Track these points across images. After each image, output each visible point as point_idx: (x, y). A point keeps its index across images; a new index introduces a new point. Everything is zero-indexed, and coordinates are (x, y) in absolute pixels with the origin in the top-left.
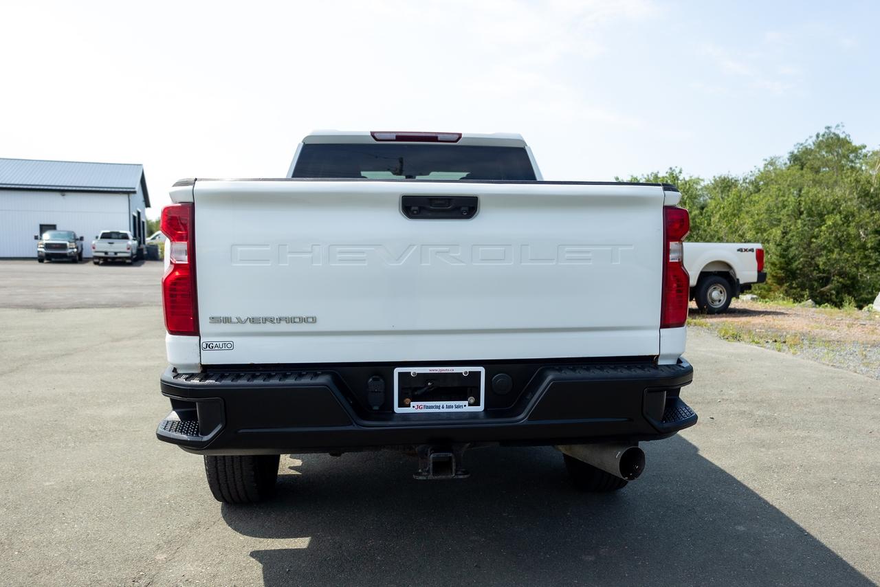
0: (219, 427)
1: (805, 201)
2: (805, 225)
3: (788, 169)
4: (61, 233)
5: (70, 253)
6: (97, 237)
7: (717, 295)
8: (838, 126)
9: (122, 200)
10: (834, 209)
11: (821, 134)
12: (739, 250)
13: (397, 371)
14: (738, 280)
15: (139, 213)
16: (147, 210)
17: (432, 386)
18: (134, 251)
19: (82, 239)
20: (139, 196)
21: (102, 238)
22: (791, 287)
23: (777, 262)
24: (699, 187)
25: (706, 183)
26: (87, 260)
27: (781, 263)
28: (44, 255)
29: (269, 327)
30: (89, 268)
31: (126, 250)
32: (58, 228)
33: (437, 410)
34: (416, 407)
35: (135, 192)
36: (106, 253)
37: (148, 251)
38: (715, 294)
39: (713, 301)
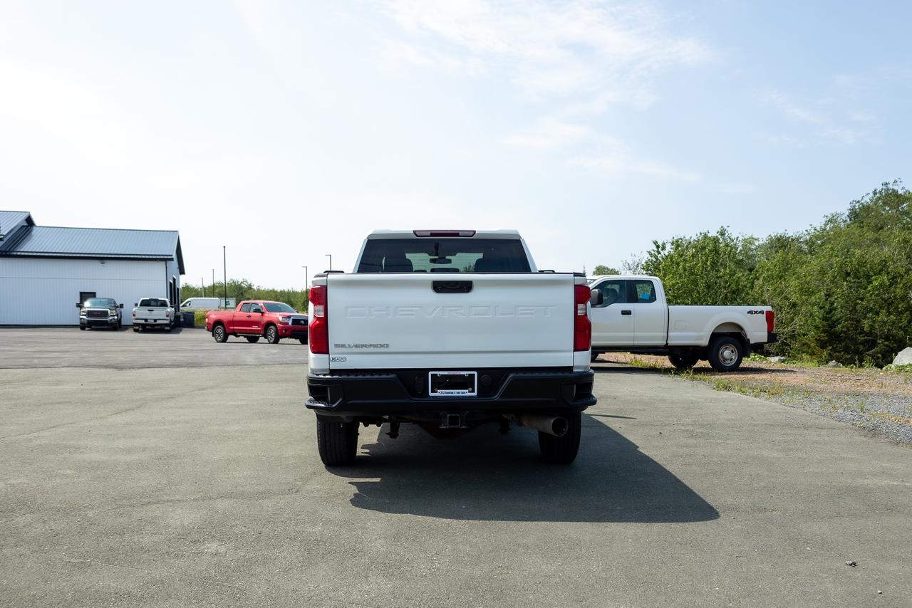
0: (341, 400)
1: (851, 262)
2: (851, 287)
3: (848, 226)
4: (102, 300)
5: (111, 320)
6: (136, 305)
7: (728, 354)
8: (895, 182)
9: (159, 269)
10: (881, 270)
11: (879, 190)
12: (749, 312)
13: (430, 373)
14: (748, 340)
15: (174, 280)
16: (182, 277)
17: (448, 382)
18: (172, 319)
19: (122, 306)
20: (175, 263)
21: (140, 305)
22: (834, 350)
23: (820, 326)
24: (753, 247)
25: (761, 242)
26: (125, 328)
27: (824, 326)
28: (86, 322)
29: (364, 350)
30: (129, 335)
31: (165, 317)
32: (97, 296)
33: (451, 395)
34: (441, 393)
35: (172, 259)
36: (146, 320)
37: (184, 318)
38: (727, 353)
39: (725, 359)
